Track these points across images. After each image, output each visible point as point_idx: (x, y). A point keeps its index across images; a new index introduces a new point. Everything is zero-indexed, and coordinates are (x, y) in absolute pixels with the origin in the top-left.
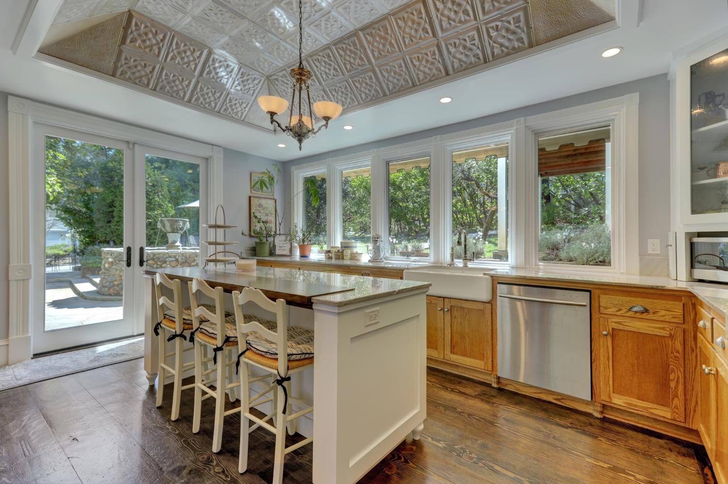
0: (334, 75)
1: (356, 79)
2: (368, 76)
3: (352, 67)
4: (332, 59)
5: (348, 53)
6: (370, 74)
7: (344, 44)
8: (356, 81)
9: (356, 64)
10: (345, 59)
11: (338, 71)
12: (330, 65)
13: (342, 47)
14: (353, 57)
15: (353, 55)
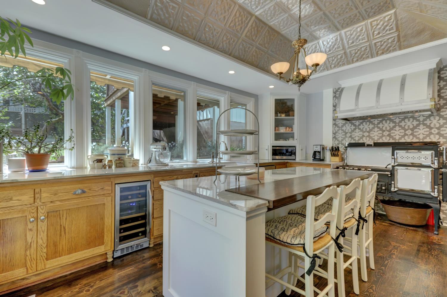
0: (220, 19)
1: (228, 34)
2: (234, 39)
3: (233, 27)
4: (230, 11)
5: (240, 19)
6: (236, 39)
7: (244, 12)
8: (226, 35)
9: (237, 28)
10: (235, 19)
11: (224, 20)
12: (225, 12)
13: (241, 13)
14: (239, 23)
15: (240, 22)
